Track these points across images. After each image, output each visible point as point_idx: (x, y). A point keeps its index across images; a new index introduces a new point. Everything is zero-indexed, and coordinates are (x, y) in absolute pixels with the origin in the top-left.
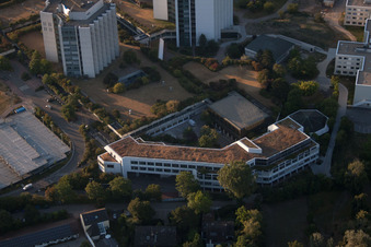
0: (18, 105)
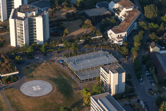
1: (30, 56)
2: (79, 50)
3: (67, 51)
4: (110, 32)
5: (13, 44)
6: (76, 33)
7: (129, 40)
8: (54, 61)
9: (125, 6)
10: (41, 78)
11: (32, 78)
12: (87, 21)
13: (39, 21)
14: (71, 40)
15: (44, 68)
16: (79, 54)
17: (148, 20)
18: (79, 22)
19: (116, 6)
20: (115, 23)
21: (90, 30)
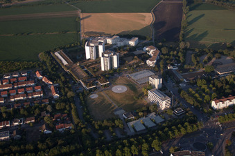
1: (112, 74)
2: (135, 70)
3: (129, 71)
4: (148, 61)
5: (103, 69)
6: (131, 62)
7: (157, 64)
8: (124, 76)
9: (152, 49)
10: (120, 84)
11: (116, 84)
12: (135, 57)
13: (115, 58)
14: (130, 66)
15: (120, 79)
17: (164, 55)
18: (131, 57)
19: (147, 49)
20: (149, 57)
21: (138, 61)
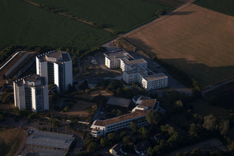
0: (28, 130)
8: (26, 129)
16: (59, 132)
21: (87, 115)
